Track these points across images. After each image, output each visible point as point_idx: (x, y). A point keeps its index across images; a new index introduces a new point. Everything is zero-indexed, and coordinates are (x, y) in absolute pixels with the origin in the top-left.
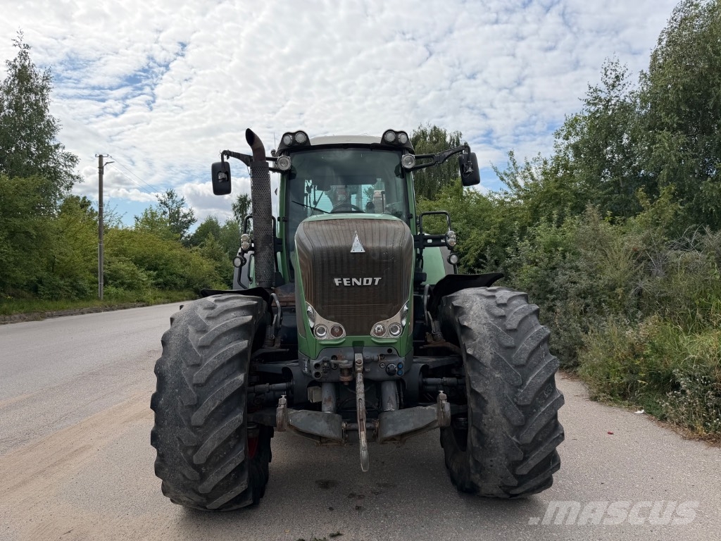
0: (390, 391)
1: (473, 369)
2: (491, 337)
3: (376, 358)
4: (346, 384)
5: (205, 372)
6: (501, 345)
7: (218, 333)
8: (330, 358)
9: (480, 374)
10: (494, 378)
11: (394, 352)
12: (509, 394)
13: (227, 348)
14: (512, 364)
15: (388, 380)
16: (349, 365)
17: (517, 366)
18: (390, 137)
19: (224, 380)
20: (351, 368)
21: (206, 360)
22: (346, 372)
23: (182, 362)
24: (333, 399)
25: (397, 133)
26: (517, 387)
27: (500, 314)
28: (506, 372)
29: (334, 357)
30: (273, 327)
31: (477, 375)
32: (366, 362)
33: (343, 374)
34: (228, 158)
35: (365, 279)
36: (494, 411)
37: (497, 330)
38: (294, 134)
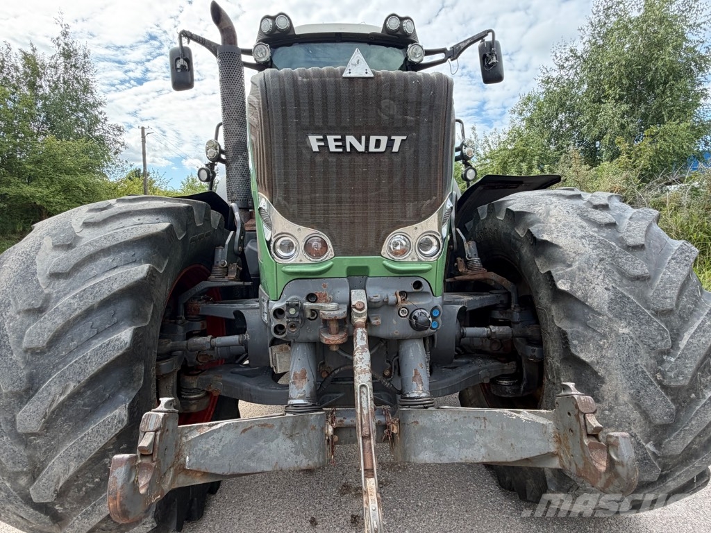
0: (416, 358)
1: (571, 317)
2: (601, 260)
3: (392, 299)
4: (334, 349)
5: (49, 324)
6: (623, 274)
7: (92, 249)
8: (304, 299)
9: (587, 327)
10: (617, 335)
11: (426, 288)
12: (646, 366)
13: (103, 278)
14: (648, 309)
15: (412, 338)
16: (341, 312)
17: (658, 313)
18: (394, 24)
19: (89, 340)
20: (344, 320)
21: (58, 299)
22: (334, 326)
23: (9, 304)
24: (310, 375)
25: (402, 19)
26: (663, 353)
27: (607, 221)
28: (641, 325)
29: (311, 297)
30: (226, 249)
31: (580, 329)
32: (372, 307)
33: (328, 331)
34: (189, 42)
35: (373, 139)
36: (616, 398)
37: (610, 247)
38: (273, 18)
